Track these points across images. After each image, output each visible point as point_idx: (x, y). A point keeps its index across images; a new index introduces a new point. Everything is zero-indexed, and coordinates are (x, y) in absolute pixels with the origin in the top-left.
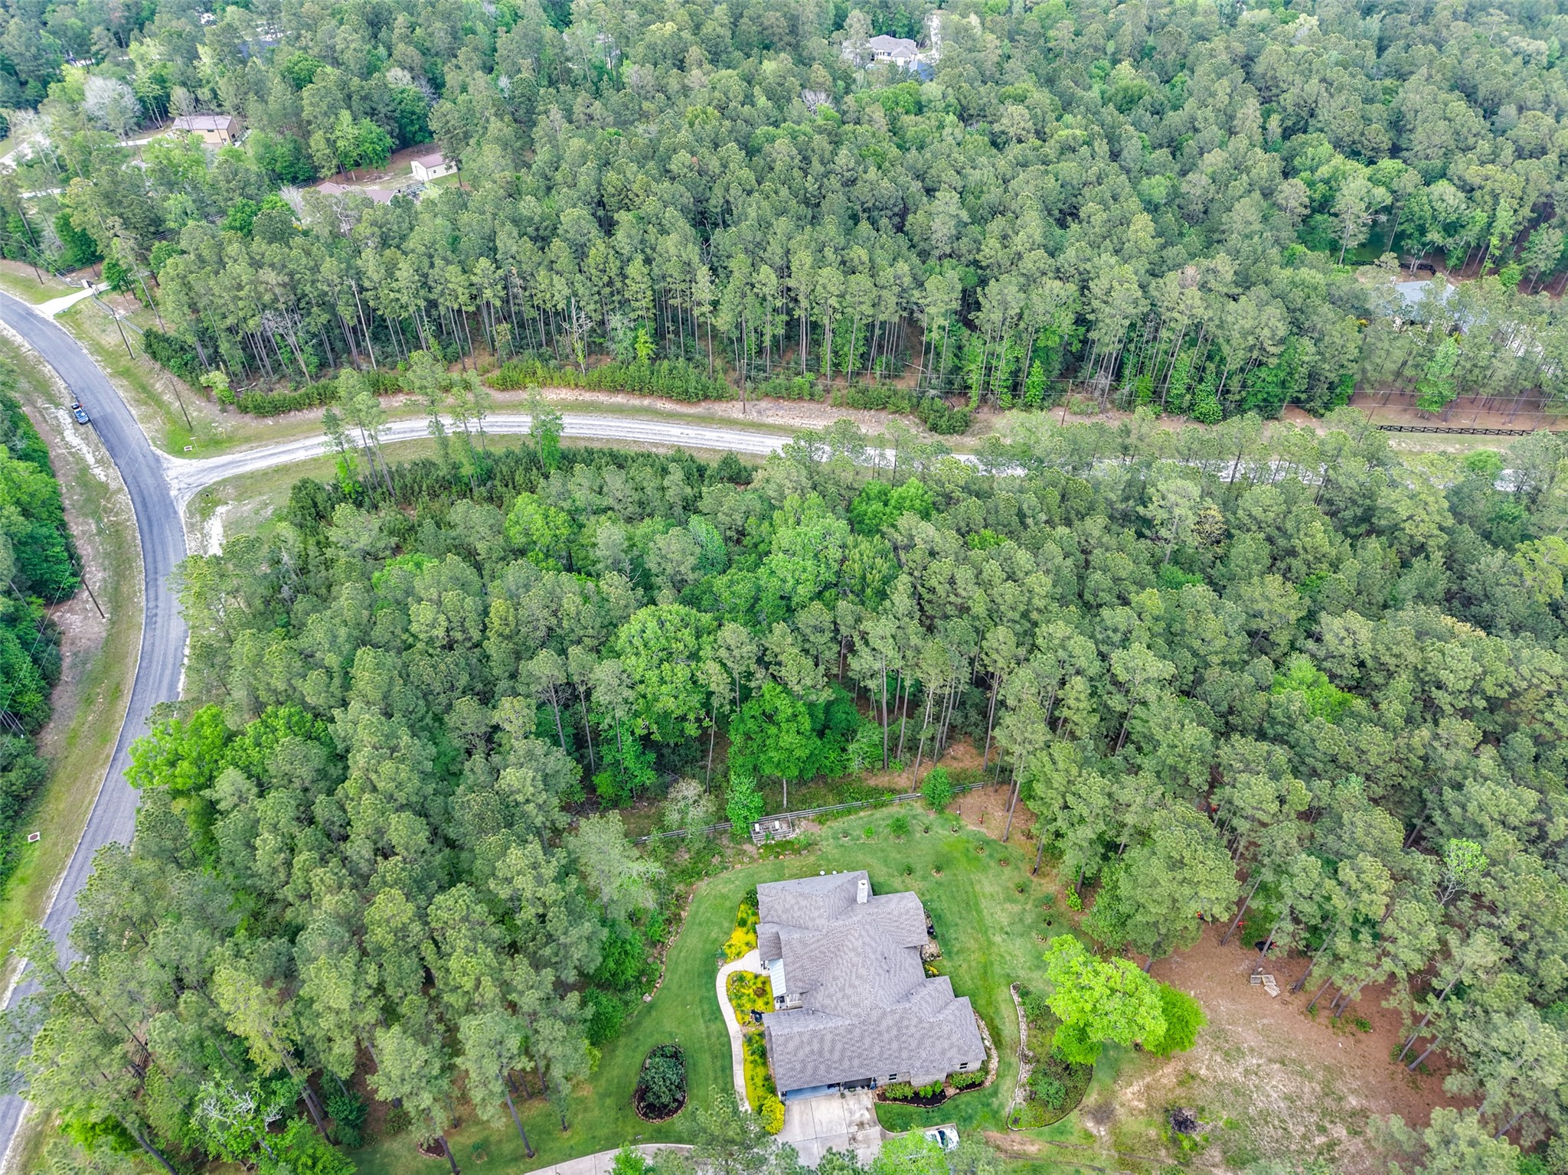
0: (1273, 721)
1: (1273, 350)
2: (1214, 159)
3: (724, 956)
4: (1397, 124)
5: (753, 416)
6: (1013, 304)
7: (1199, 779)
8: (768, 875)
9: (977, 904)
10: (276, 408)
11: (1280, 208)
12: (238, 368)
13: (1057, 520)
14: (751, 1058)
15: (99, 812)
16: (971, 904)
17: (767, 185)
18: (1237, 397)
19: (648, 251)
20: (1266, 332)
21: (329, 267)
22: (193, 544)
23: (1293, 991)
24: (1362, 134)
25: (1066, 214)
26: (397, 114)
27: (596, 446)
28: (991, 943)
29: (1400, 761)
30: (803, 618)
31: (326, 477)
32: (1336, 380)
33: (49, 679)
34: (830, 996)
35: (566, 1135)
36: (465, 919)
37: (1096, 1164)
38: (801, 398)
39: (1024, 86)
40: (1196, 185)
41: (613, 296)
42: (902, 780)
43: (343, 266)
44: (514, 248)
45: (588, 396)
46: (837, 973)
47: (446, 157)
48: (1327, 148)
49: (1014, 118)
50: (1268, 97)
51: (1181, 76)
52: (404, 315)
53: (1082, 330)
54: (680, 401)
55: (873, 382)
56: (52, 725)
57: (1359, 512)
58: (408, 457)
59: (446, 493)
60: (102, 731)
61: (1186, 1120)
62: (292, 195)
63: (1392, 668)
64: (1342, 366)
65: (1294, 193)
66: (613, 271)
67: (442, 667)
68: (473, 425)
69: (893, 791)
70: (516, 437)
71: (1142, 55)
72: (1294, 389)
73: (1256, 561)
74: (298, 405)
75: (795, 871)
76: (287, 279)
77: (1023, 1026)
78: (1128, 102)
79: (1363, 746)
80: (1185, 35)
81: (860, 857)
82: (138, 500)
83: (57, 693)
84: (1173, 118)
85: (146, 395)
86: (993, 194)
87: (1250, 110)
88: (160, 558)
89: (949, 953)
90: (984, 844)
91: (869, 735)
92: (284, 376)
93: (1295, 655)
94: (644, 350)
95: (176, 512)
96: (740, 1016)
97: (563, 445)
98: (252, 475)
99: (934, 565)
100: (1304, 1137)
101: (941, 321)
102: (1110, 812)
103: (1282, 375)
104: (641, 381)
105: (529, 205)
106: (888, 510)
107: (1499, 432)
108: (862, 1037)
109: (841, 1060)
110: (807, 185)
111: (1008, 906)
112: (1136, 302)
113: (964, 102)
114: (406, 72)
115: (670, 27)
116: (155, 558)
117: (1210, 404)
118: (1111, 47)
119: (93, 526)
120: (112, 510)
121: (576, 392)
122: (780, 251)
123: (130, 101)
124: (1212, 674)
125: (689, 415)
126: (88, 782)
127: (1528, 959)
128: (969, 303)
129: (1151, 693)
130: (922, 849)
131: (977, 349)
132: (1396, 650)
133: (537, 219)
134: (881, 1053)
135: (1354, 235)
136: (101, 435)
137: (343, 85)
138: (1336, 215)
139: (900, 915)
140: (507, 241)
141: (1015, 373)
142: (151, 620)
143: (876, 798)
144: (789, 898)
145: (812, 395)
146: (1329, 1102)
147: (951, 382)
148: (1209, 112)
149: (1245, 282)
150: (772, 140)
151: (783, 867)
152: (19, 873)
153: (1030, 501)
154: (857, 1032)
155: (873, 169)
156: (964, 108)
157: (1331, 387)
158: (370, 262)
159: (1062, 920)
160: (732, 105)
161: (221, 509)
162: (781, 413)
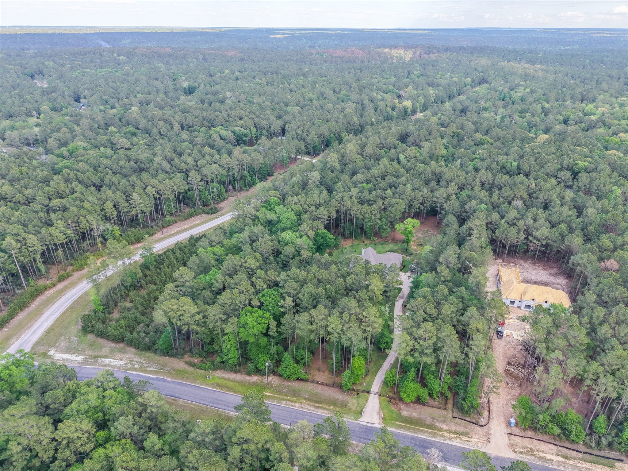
5: (166, 234)
15: (202, 402)
18: (260, 177)
64: (272, 162)
94: (118, 233)
103: (265, 168)
126: (182, 406)
161: (52, 353)
162: (172, 230)
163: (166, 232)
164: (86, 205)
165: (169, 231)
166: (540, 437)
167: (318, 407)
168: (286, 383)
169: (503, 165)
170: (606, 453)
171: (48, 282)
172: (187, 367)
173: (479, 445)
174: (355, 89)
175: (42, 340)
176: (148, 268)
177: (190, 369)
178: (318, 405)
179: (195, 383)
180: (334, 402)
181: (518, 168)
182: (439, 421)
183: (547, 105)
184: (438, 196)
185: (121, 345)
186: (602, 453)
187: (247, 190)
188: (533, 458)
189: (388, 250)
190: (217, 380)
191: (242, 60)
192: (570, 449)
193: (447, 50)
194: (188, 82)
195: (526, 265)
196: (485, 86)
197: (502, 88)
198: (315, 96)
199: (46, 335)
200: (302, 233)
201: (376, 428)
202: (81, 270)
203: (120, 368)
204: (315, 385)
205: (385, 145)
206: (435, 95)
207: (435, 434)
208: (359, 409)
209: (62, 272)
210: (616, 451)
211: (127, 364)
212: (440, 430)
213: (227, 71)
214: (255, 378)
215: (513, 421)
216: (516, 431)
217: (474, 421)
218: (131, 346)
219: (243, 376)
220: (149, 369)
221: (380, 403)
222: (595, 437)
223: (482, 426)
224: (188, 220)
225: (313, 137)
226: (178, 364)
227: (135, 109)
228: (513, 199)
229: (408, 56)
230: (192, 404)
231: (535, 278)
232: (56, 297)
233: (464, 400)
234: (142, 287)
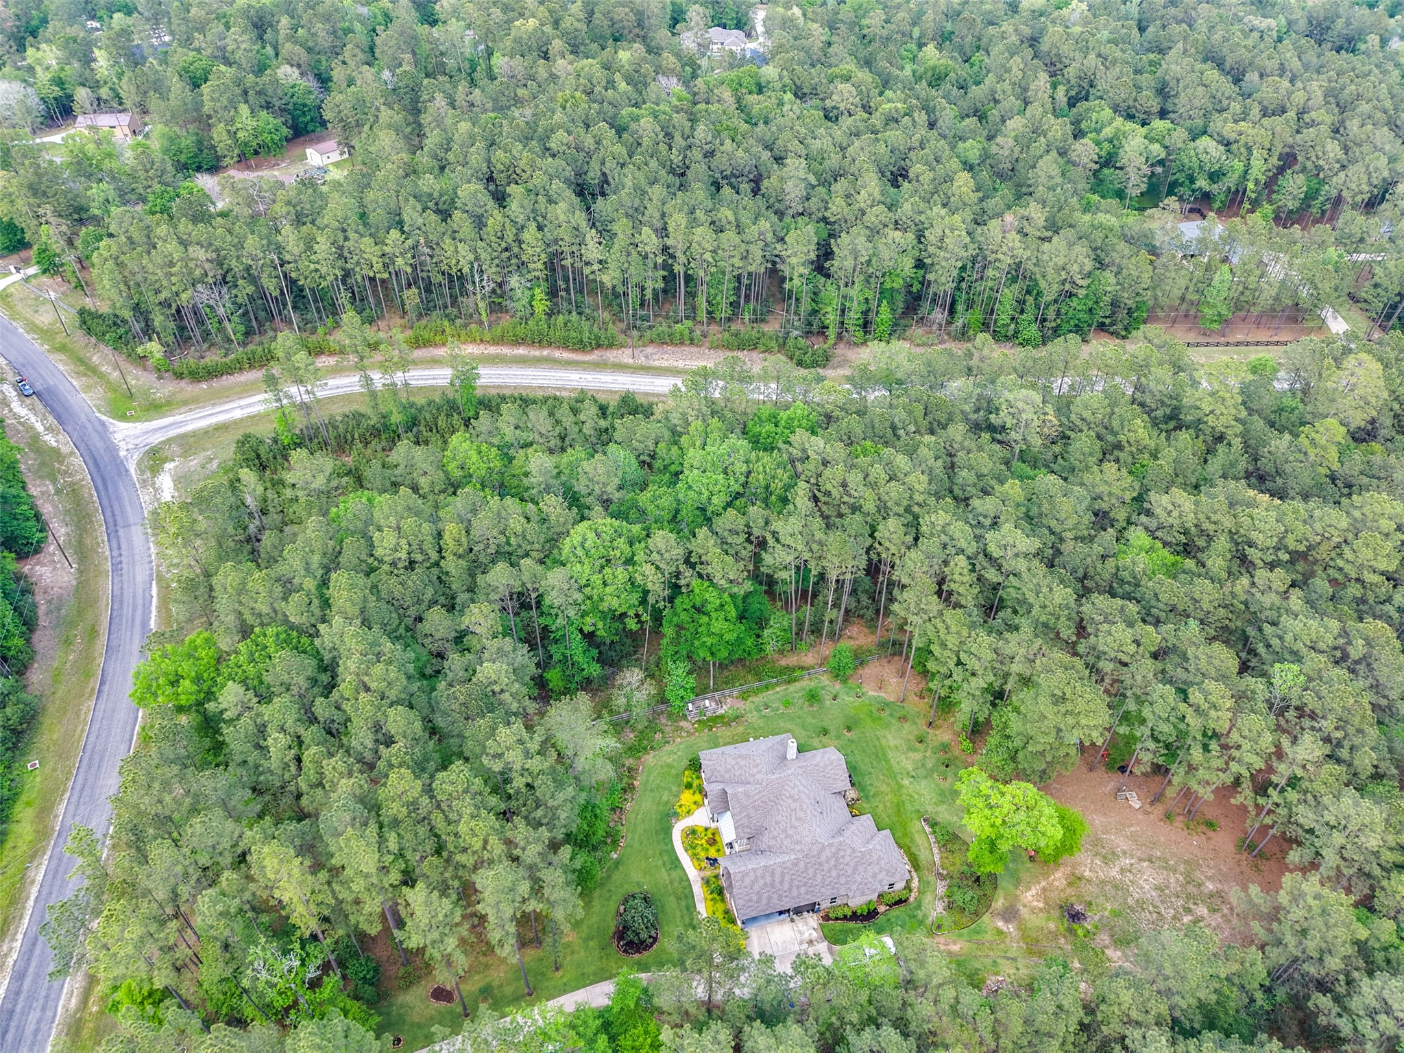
0: (1122, 582)
1: (1080, 282)
2: (1016, 124)
3: (676, 815)
4: (1163, 91)
5: (642, 360)
6: (864, 253)
7: (1068, 633)
8: (706, 745)
9: (884, 755)
10: (209, 373)
11: (1075, 164)
12: (171, 339)
13: (923, 430)
14: (710, 897)
15: (92, 739)
16: (879, 755)
17: (638, 158)
18: (1054, 324)
19: (540, 219)
20: (1076, 268)
21: (252, 243)
22: (147, 498)
23: (1152, 803)
24: (1135, 100)
25: (897, 176)
26: (290, 107)
27: (507, 392)
28: (900, 787)
29: (1226, 606)
30: (721, 524)
31: (265, 431)
32: (1134, 306)
33: (29, 624)
34: (774, 838)
35: (560, 973)
36: (466, 791)
37: (1009, 955)
38: (682, 343)
39: (848, 67)
40: (1005, 145)
41: (512, 259)
42: (809, 659)
43: (265, 242)
44: (420, 221)
45: (492, 350)
46: (779, 818)
47: (339, 144)
48: (1108, 112)
49: (843, 95)
50: (1055, 69)
51: (978, 57)
52: (324, 284)
53: (921, 272)
54: (575, 350)
55: (743, 327)
56: (36, 665)
57: (1168, 411)
58: (338, 411)
59: (376, 440)
60: (84, 667)
61: (1078, 913)
62: (206, 182)
63: (1212, 533)
64: (1137, 294)
65: (1085, 150)
66: (510, 237)
67: (410, 583)
68: (399, 377)
69: (802, 668)
70: (433, 388)
71: (944, 39)
72: (1099, 315)
73: (1091, 454)
74: (229, 370)
75: (728, 740)
76: (214, 255)
77: (936, 851)
78: (937, 79)
79: (1197, 596)
80: (978, 20)
81: (782, 724)
82: (90, 462)
83: (36, 637)
84: (975, 91)
85: (86, 368)
86: (834, 160)
87: (1042, 80)
88: (117, 512)
89: (867, 797)
90: (884, 706)
91: (779, 622)
92: (212, 345)
93: (1132, 528)
94: (541, 306)
95: (127, 471)
96: (696, 863)
97: (478, 393)
98: (194, 434)
99: (827, 472)
100: (1174, 918)
101: (802, 270)
102: (997, 665)
103: (1090, 304)
104: (540, 334)
105: (428, 183)
106: (779, 430)
107: (1268, 344)
108: (806, 869)
109: (790, 889)
110: (672, 157)
111: (911, 754)
112: (966, 247)
113: (798, 82)
114: (295, 69)
115: (532, 23)
116: (113, 512)
117: (1032, 331)
118: (916, 32)
119: (51, 487)
120: (66, 472)
121: (482, 347)
122: (657, 215)
123: (34, 101)
124: (1067, 547)
125: (585, 362)
126: (78, 714)
127: (1344, 753)
128: (825, 253)
129: (1021, 565)
130: (833, 714)
131: (831, 294)
132: (1214, 518)
133: (436, 195)
134: (823, 881)
135: (1136, 184)
136: (46, 405)
137: (238, 82)
138: (1121, 168)
139: (826, 766)
140: (411, 214)
141: (865, 313)
142: (117, 567)
143: (789, 675)
144: (729, 760)
145: (691, 340)
146: (1190, 888)
147: (810, 324)
148: (1006, 86)
149: (1054, 227)
150: (636, 119)
151: (717, 738)
152: (24, 798)
153: (900, 415)
154: (802, 864)
155: (728, 142)
156: (799, 88)
157: (1130, 312)
158: (290, 237)
159: (957, 762)
160: (598, 89)
161: (170, 466)
162: (666, 357)
199: (208, 431)
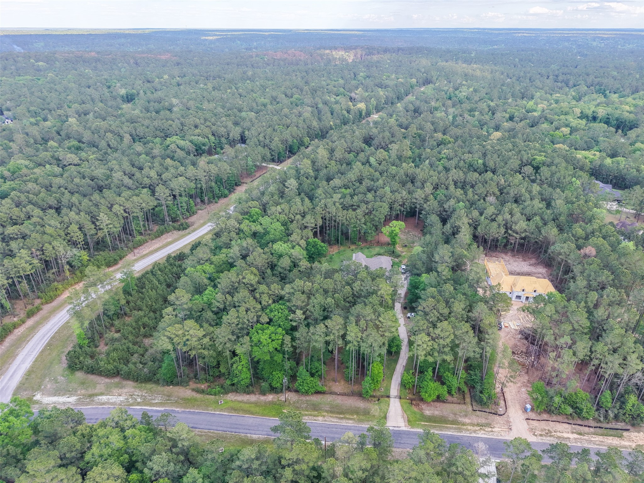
54: (113, 266)
64: (239, 172)
103: (233, 178)
117: (226, 191)
141: (187, 206)
161: (38, 397)
162: (144, 250)
163: (138, 253)
164: (49, 230)
165: (141, 251)
166: (554, 418)
167: (342, 418)
168: (304, 398)
169: (470, 163)
170: (613, 425)
171: (15, 319)
172: (194, 394)
173: (502, 434)
174: (307, 92)
175: (24, 384)
176: (129, 294)
177: (199, 396)
178: (341, 416)
179: (208, 410)
180: (356, 411)
181: (484, 164)
182: (461, 416)
183: (492, 104)
184: (417, 197)
185: (117, 380)
186: (610, 426)
187: (216, 202)
188: (552, 438)
189: (375, 253)
190: (231, 404)
191: (178, 64)
192: (582, 425)
193: (386, 51)
194: (126, 88)
195: (507, 258)
196: (431, 86)
197: (447, 88)
198: (267, 101)
199: (27, 379)
200: (294, 244)
201: (403, 431)
202: (51, 302)
203: (121, 405)
204: (334, 396)
205: (352, 149)
206: (385, 96)
207: (460, 429)
208: (383, 415)
209: (30, 307)
210: (621, 422)
211: (128, 399)
212: (464, 424)
213: (166, 77)
214: (270, 397)
215: (529, 406)
216: (533, 415)
217: (493, 411)
218: (128, 379)
219: (257, 396)
220: (154, 402)
221: (402, 406)
222: (602, 411)
223: (502, 415)
224: (159, 239)
225: (277, 144)
226: (185, 392)
227: (72, 120)
228: (486, 196)
229: (350, 57)
230: (210, 432)
231: (518, 270)
232: (29, 335)
233: (481, 392)
234: (126, 314)
